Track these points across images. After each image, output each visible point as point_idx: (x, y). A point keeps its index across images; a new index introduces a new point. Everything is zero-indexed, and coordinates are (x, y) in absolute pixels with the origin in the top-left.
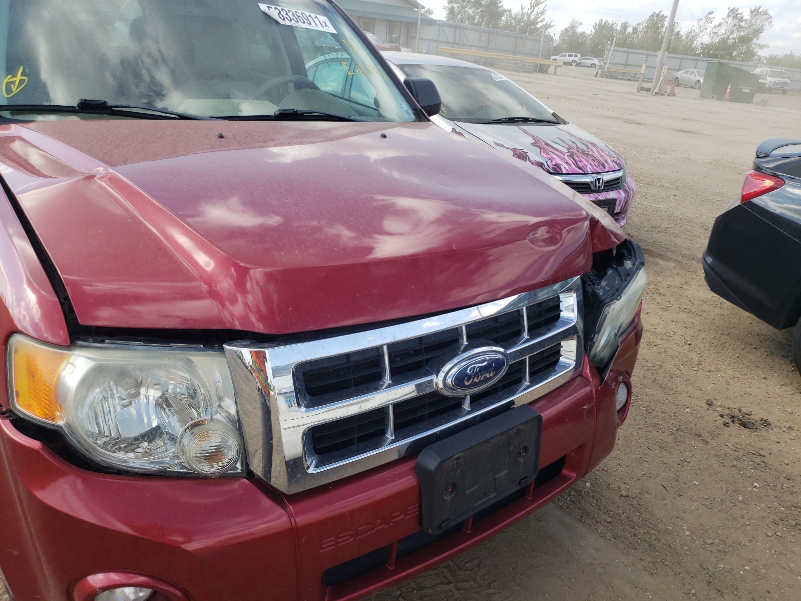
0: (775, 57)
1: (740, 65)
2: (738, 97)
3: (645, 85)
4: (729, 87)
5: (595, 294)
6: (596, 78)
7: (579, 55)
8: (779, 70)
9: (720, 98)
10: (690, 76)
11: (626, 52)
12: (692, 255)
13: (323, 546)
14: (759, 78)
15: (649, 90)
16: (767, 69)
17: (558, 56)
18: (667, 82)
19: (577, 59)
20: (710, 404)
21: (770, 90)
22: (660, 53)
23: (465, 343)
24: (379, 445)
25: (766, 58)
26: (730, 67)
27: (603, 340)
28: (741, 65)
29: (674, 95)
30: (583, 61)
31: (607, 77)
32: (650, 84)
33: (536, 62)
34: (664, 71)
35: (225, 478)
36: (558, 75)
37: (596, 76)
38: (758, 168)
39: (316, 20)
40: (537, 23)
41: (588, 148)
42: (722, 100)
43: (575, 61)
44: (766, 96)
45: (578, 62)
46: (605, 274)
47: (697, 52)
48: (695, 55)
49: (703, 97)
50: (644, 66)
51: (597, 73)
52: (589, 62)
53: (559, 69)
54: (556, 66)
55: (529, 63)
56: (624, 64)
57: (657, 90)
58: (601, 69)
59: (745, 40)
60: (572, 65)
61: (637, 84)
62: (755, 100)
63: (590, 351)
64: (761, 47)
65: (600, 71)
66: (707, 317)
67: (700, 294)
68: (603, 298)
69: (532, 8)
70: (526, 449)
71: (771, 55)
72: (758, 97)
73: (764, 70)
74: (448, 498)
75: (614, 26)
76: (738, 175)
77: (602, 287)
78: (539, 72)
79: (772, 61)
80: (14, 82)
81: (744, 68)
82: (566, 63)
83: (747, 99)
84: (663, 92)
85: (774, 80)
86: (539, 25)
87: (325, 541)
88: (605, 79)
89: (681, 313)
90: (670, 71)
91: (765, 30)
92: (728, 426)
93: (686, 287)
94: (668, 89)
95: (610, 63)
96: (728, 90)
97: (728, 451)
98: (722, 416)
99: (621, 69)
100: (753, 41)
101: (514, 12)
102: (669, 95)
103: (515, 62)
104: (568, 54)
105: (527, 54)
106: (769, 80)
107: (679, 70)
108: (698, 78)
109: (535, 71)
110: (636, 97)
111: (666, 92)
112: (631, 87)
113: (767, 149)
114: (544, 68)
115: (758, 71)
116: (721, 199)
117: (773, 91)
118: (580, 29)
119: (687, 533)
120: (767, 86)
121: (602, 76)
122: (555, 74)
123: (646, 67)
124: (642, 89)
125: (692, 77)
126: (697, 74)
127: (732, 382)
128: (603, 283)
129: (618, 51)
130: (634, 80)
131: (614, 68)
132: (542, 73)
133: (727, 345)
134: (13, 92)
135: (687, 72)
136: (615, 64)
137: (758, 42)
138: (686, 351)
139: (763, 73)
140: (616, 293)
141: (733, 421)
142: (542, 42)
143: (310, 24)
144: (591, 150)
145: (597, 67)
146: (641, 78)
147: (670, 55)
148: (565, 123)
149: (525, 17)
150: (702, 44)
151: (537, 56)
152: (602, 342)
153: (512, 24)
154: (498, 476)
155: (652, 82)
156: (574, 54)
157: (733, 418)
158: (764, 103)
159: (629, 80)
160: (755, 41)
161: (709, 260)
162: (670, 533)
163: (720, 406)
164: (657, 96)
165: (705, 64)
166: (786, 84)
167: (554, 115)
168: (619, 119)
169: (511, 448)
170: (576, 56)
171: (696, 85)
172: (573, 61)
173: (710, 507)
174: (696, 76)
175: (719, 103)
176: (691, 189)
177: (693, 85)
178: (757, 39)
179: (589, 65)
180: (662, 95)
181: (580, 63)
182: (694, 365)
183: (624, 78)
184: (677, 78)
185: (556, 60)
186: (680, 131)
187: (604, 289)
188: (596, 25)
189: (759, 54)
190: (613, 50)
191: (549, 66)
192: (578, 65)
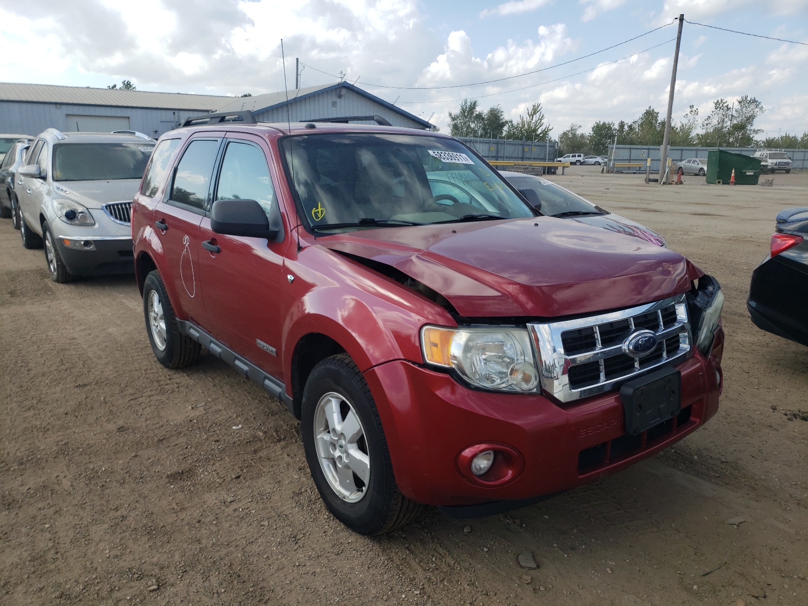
0: (773, 140)
1: (739, 150)
2: (742, 180)
3: (652, 177)
4: (733, 171)
5: (695, 305)
6: (602, 175)
7: (582, 155)
8: (778, 152)
9: (726, 182)
10: (693, 165)
11: (628, 148)
12: (733, 311)
13: (581, 434)
14: (761, 161)
15: (656, 181)
16: (766, 152)
17: (562, 157)
18: (672, 172)
19: (581, 159)
20: (774, 409)
21: (772, 171)
22: (662, 147)
23: (634, 328)
24: (598, 382)
25: (764, 142)
26: (731, 154)
27: (704, 334)
28: (741, 151)
29: (681, 183)
30: (586, 160)
31: (612, 172)
32: (657, 175)
33: (545, 165)
34: (669, 162)
35: (530, 394)
36: (566, 175)
37: (602, 172)
38: (780, 231)
39: (460, 157)
40: (537, 130)
41: (633, 231)
42: (728, 184)
43: (579, 161)
44: (770, 177)
45: (582, 161)
46: (698, 294)
47: (694, 143)
48: (694, 145)
49: (709, 182)
50: (649, 160)
51: (603, 169)
52: (593, 160)
53: (566, 169)
54: (564, 168)
55: (537, 166)
56: (627, 160)
57: (664, 180)
58: (606, 166)
59: (741, 127)
60: (576, 165)
61: (644, 176)
62: (759, 182)
63: (696, 342)
64: (756, 132)
65: (605, 167)
66: (758, 354)
67: (748, 338)
68: (700, 307)
69: (531, 117)
70: (673, 392)
71: (767, 139)
72: (762, 178)
73: (764, 154)
74: (638, 414)
75: (612, 126)
76: (758, 247)
77: (699, 301)
78: (548, 173)
79: (770, 144)
80: (318, 212)
81: (744, 153)
82: (572, 163)
83: (753, 181)
84: (670, 181)
85: (775, 161)
86: (539, 131)
87: (581, 431)
88: (612, 175)
89: (735, 352)
90: (674, 162)
91: (758, 116)
92: (792, 420)
93: (734, 334)
94: (675, 178)
95: (614, 160)
96: (733, 175)
97: (796, 434)
98: (786, 415)
99: (626, 164)
100: (747, 128)
101: (515, 123)
102: (676, 184)
103: (525, 167)
104: (571, 155)
105: (535, 159)
106: (770, 162)
107: (681, 160)
108: (700, 166)
109: (544, 173)
110: (644, 188)
111: (674, 181)
112: (640, 179)
113: (785, 217)
114: (553, 170)
115: (757, 155)
116: (747, 268)
117: (776, 171)
118: (579, 132)
119: (777, 480)
120: (769, 167)
121: (608, 172)
122: (563, 174)
123: (651, 160)
124: (650, 180)
125: (695, 165)
126: (699, 162)
127: (788, 394)
128: (698, 299)
129: (620, 148)
130: (640, 173)
131: (618, 164)
132: (551, 174)
133: (778, 371)
134: (319, 218)
135: (689, 162)
136: (619, 160)
137: (752, 128)
138: (746, 377)
139: (763, 156)
140: (708, 304)
141: (796, 418)
142: (548, 147)
143: (459, 160)
144: (636, 232)
145: (602, 164)
146: (648, 170)
147: (672, 148)
148: (608, 213)
149: (526, 126)
150: (698, 135)
151: (544, 159)
152: (703, 337)
153: (514, 133)
154: (661, 406)
155: (659, 173)
156: (577, 155)
157: (795, 416)
158: (770, 183)
159: (634, 173)
160: (749, 127)
161: (753, 304)
162: (764, 480)
163: (783, 410)
164: (665, 186)
165: (707, 153)
166: (788, 163)
167: (596, 207)
168: (636, 209)
169: (667, 389)
170: (579, 156)
171: (699, 173)
172: (577, 161)
173: (789, 465)
174: (698, 164)
175: (726, 187)
176: (719, 262)
177: (697, 172)
178: (752, 125)
179: (593, 163)
180: (670, 184)
181: (583, 162)
182: (755, 385)
183: (630, 171)
184: (681, 167)
185: (560, 161)
186: (696, 214)
187: (700, 302)
188: (594, 127)
189: (755, 139)
190: (616, 148)
191: (556, 168)
192: (582, 164)
